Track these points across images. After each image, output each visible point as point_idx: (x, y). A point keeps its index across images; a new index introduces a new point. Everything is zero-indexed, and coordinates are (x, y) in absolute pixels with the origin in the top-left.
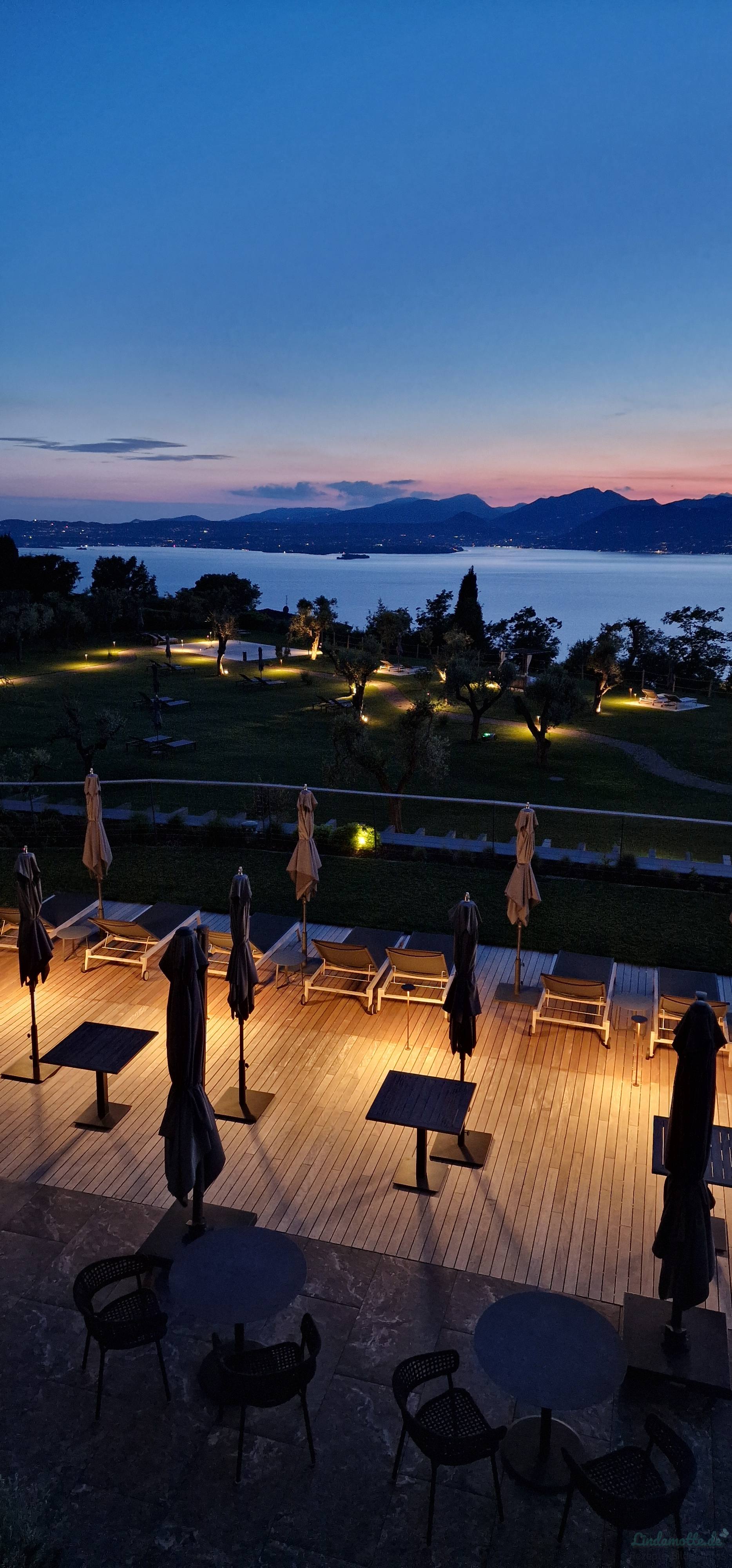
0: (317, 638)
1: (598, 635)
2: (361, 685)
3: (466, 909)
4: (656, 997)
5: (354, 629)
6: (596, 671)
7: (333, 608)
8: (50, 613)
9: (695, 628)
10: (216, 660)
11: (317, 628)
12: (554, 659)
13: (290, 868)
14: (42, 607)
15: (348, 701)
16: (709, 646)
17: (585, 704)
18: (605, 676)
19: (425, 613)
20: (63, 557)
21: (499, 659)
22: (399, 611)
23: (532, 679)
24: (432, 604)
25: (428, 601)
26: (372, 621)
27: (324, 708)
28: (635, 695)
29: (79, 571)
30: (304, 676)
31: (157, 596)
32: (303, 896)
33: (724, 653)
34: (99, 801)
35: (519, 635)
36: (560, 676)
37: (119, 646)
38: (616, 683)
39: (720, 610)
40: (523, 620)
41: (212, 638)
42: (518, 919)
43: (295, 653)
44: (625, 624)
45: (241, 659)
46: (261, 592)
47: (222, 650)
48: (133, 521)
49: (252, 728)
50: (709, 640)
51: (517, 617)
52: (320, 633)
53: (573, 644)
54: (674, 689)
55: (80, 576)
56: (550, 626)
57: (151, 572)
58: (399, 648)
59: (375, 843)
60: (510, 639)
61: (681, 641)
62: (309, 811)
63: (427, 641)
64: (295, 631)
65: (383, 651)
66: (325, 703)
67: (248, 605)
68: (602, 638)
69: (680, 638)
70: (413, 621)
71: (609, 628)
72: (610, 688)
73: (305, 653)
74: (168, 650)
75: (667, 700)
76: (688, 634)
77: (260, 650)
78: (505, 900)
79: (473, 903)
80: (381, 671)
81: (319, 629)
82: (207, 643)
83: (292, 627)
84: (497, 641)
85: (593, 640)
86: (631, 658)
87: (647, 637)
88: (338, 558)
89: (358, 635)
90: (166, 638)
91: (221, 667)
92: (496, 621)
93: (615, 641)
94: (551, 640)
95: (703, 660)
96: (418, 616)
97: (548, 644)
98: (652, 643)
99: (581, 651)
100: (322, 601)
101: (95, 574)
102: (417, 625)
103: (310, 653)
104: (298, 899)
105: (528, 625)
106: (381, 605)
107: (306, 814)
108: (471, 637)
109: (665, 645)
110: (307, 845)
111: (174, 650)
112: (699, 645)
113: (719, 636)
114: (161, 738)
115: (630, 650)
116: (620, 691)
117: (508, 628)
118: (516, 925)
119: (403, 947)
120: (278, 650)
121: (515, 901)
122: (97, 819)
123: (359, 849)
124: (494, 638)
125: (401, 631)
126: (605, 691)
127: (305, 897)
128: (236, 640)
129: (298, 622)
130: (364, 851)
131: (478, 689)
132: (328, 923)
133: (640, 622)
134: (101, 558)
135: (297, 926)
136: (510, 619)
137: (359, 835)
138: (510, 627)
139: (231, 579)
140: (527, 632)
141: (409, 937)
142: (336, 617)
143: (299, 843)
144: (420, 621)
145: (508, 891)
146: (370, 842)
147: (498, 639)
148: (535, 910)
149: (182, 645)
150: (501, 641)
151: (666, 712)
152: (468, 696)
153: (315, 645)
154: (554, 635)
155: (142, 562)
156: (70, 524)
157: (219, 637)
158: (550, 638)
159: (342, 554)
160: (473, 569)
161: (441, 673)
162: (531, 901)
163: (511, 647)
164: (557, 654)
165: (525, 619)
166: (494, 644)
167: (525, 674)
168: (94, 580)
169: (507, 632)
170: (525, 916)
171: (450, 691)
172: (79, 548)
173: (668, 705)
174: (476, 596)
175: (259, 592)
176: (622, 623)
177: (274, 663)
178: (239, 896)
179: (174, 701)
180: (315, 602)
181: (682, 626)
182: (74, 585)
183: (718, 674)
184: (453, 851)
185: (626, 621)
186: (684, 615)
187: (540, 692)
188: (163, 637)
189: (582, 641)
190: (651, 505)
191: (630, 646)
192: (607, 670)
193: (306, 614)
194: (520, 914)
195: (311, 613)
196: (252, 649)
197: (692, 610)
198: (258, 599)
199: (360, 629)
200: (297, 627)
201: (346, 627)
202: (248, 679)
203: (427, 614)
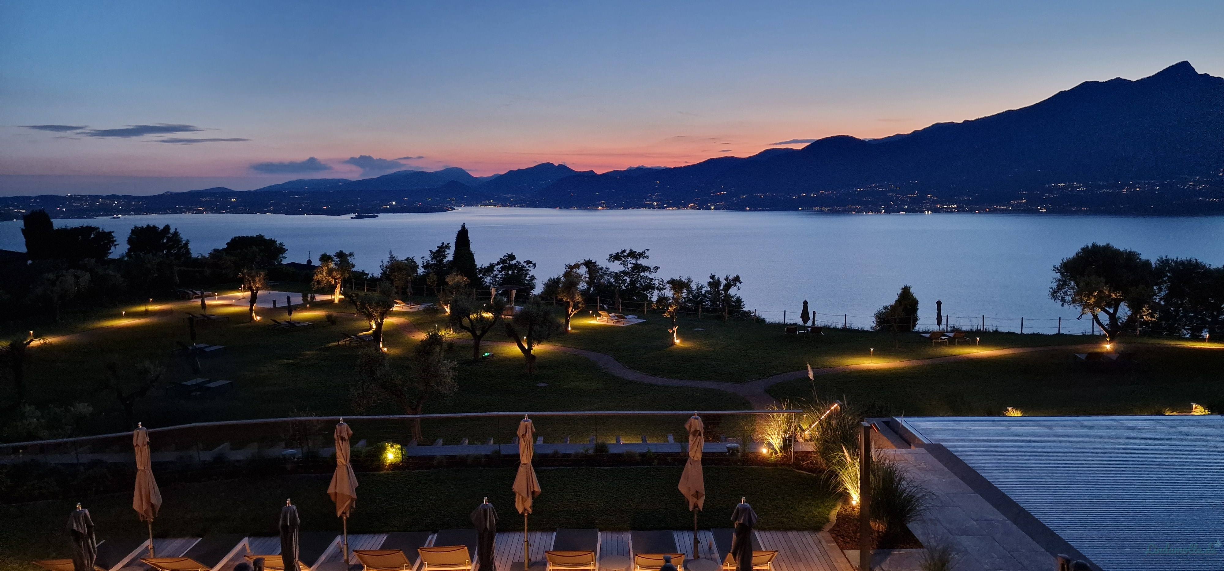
0: (339, 285)
1: (563, 273)
2: (379, 321)
3: (485, 511)
4: (632, 556)
5: (370, 275)
6: (564, 300)
7: (350, 259)
8: (86, 277)
9: (631, 265)
10: (249, 308)
11: (338, 276)
12: (532, 291)
13: (331, 490)
14: (79, 272)
15: (369, 336)
16: (641, 277)
17: (559, 326)
18: (572, 303)
19: (429, 261)
20: (98, 228)
21: (490, 294)
22: (407, 260)
23: (518, 308)
24: (434, 253)
25: (431, 251)
26: (384, 269)
27: (348, 342)
28: (594, 315)
29: (114, 239)
30: (329, 317)
31: (191, 257)
32: (343, 513)
33: (652, 281)
34: (148, 451)
35: (504, 274)
36: (539, 306)
37: (155, 302)
38: (580, 308)
39: (646, 251)
40: (507, 263)
41: (244, 290)
42: (524, 508)
43: (319, 298)
44: (582, 264)
45: (271, 306)
46: (286, 249)
47: (253, 299)
48: (166, 193)
49: (284, 364)
50: (641, 272)
51: (502, 261)
52: (341, 281)
53: (546, 281)
54: (620, 310)
55: (115, 243)
56: (527, 266)
57: (184, 237)
58: (409, 290)
59: (402, 457)
60: (498, 278)
61: (622, 274)
62: (345, 441)
63: (432, 283)
64: (318, 280)
65: (396, 293)
66: (348, 339)
67: (275, 259)
68: (566, 275)
69: (621, 272)
70: (420, 267)
71: (571, 268)
72: (575, 312)
73: (328, 297)
74: (203, 303)
75: (616, 318)
76: (627, 269)
77: (289, 298)
78: (513, 494)
79: (491, 505)
80: (396, 308)
81: (340, 278)
82: (239, 294)
83: (315, 278)
84: (488, 280)
85: (560, 277)
86: (589, 289)
87: (598, 272)
88: (352, 218)
89: (374, 280)
90: (201, 293)
91: (254, 314)
92: (486, 264)
93: (577, 277)
94: (529, 277)
95: (639, 287)
96: (423, 264)
97: (527, 280)
98: (602, 276)
99: (552, 285)
100: (341, 255)
101: (130, 241)
102: (423, 270)
103: (333, 297)
104: (338, 516)
105: (511, 267)
106: (392, 256)
107: (342, 443)
108: (468, 278)
109: (611, 277)
110: (345, 468)
111: (208, 302)
112: (635, 276)
113: (647, 269)
114: (200, 380)
115: (587, 283)
116: (583, 313)
117: (495, 269)
118: (523, 514)
119: (432, 546)
120: (305, 297)
121: (522, 494)
122: (146, 467)
123: (388, 464)
124: (485, 278)
125: (410, 276)
126: (572, 314)
127: (345, 513)
128: (265, 290)
129: (321, 273)
130: (393, 465)
131: (476, 319)
132: (365, 533)
133: (593, 261)
134: (136, 227)
135: (338, 539)
136: (497, 263)
137: (388, 452)
138: (497, 269)
139: (260, 239)
140: (510, 272)
141: (436, 535)
142: (353, 266)
143: (337, 468)
144: (424, 267)
145: (515, 487)
146: (397, 457)
147: (489, 278)
148: (537, 500)
149: (216, 297)
150: (491, 279)
151: (617, 327)
152: (469, 326)
153: (338, 291)
154: (531, 274)
155: (176, 229)
156: (102, 197)
157: (250, 289)
158: (528, 276)
159: (355, 215)
160: (464, 225)
161: (445, 307)
162: (533, 492)
163: (500, 284)
164: (534, 288)
165: (508, 262)
166: (486, 282)
167: (512, 305)
168: (129, 247)
169: (495, 273)
170: (529, 506)
171: (455, 321)
172: (113, 217)
173: (618, 322)
174: (469, 246)
175: (284, 249)
176: (579, 263)
177: (302, 307)
178: (288, 524)
179: (210, 346)
180: (335, 256)
181: (621, 264)
182: (110, 251)
183: (649, 296)
184: (468, 455)
185: (582, 261)
186: (622, 255)
187: (525, 319)
188: (198, 292)
189: (552, 278)
190: (591, 175)
191: (587, 279)
192: (572, 298)
193: (328, 266)
194: (525, 503)
195: (332, 265)
196: (281, 297)
197: (627, 252)
198: (284, 255)
199: (376, 275)
200: (321, 277)
201: (363, 273)
202: (279, 323)
203: (430, 262)
